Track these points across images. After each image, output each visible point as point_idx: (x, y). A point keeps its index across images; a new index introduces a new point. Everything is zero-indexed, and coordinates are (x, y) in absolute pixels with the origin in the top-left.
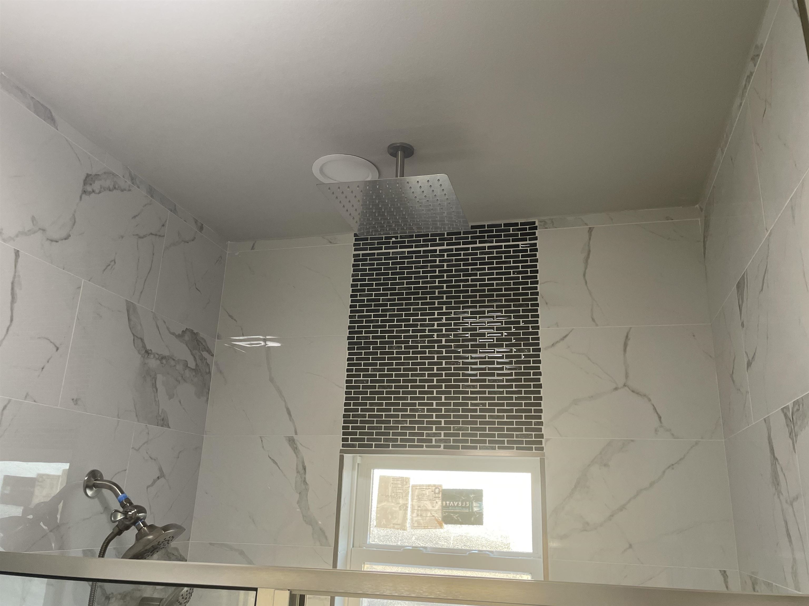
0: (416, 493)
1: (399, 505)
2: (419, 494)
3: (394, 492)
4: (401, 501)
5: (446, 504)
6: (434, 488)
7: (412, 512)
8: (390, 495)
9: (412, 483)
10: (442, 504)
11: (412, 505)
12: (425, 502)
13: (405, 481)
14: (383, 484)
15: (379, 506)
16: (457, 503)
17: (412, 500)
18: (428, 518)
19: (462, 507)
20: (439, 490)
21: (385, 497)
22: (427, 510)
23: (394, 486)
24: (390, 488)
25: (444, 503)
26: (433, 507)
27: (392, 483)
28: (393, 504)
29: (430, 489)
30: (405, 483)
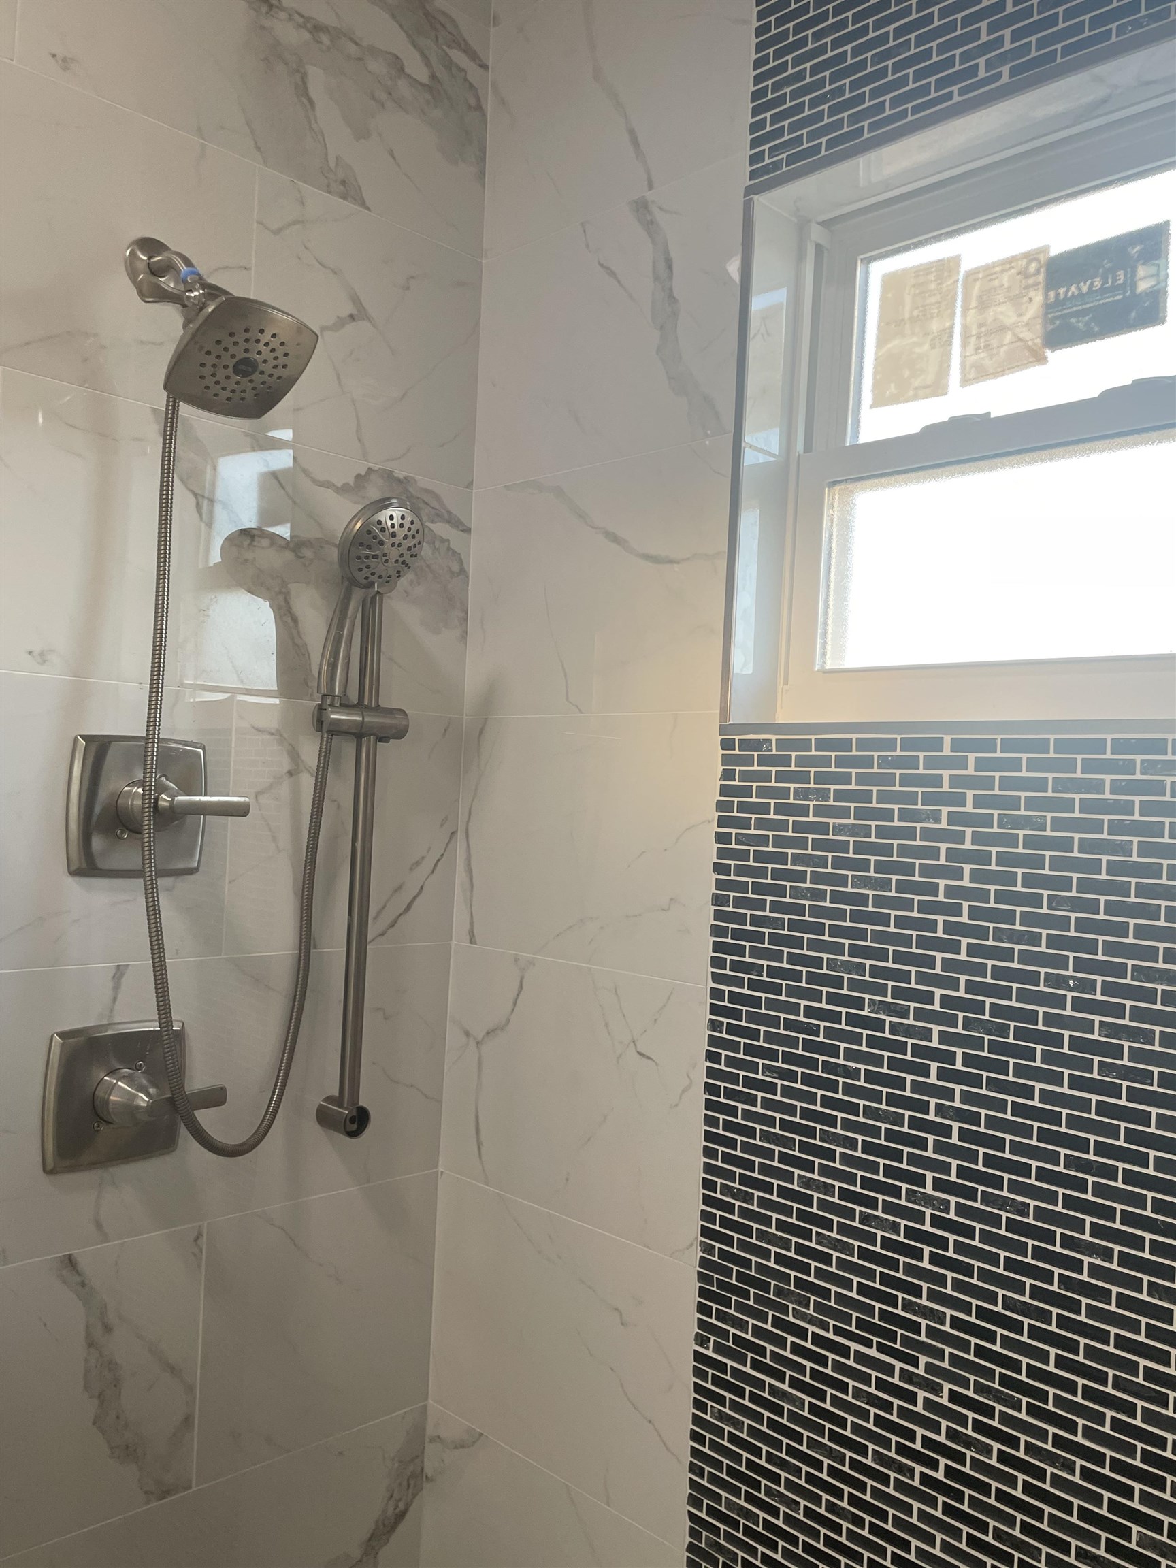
0: (976, 292)
1: (931, 337)
2: (983, 291)
3: (918, 308)
4: (935, 326)
5: (1057, 295)
6: (1024, 262)
7: (964, 345)
8: (907, 316)
9: (966, 266)
10: (1046, 296)
11: (965, 328)
12: (999, 309)
13: (947, 267)
14: (890, 295)
15: (880, 354)
16: (1088, 283)
17: (965, 310)
18: (1005, 348)
19: (1103, 290)
20: (1040, 262)
21: (895, 326)
22: (1002, 329)
23: (917, 291)
24: (908, 300)
25: (1052, 294)
26: (1020, 315)
27: (914, 286)
28: (915, 339)
29: (1013, 268)
30: (946, 274)
